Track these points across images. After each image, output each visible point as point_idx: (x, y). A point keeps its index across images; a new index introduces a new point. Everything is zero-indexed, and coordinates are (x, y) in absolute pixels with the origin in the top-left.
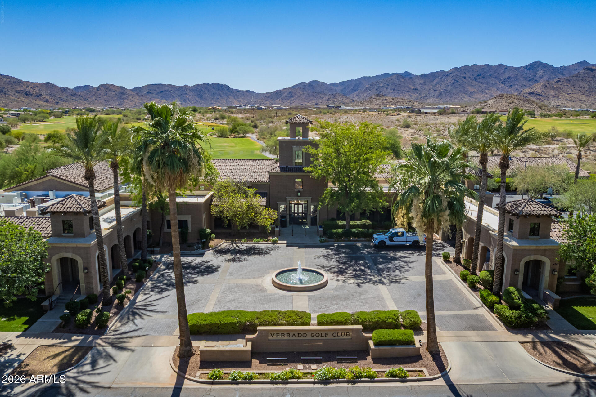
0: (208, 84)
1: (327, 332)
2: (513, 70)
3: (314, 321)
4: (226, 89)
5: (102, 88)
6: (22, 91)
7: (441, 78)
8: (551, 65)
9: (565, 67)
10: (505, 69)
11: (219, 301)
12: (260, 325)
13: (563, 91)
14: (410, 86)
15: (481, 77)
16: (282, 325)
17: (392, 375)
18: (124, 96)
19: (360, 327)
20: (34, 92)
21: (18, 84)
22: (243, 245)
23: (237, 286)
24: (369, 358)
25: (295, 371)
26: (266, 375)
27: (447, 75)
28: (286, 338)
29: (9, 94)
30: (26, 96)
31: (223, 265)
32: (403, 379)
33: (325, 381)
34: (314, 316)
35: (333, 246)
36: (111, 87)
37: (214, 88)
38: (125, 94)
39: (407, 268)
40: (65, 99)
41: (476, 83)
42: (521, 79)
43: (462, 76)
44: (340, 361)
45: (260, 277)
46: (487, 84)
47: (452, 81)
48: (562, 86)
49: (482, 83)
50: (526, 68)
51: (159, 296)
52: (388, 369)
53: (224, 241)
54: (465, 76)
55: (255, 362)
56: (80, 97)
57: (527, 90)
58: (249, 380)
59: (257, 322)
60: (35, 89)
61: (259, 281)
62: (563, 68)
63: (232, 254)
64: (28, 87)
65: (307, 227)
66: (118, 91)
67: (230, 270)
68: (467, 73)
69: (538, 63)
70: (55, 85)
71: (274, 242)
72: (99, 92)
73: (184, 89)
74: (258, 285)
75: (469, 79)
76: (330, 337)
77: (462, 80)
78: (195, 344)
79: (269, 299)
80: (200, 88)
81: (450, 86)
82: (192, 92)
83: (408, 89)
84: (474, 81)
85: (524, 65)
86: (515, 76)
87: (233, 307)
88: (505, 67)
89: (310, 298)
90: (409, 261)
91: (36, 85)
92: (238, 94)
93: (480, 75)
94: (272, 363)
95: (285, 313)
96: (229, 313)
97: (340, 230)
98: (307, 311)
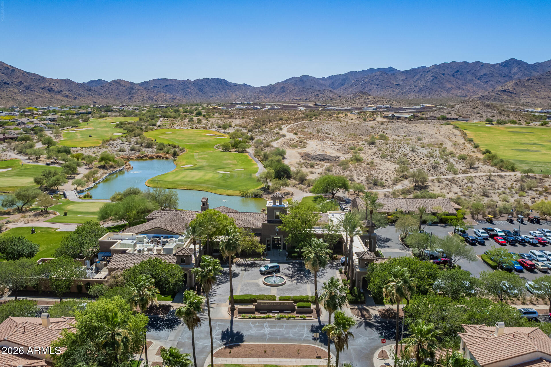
0: (208, 79)
1: (281, 303)
2: (490, 67)
3: (277, 299)
4: (224, 83)
5: (114, 84)
6: (46, 87)
7: (422, 75)
8: (526, 62)
9: (539, 64)
10: (482, 66)
11: (241, 290)
12: (258, 300)
13: (534, 89)
14: (393, 82)
15: (459, 73)
16: (266, 300)
17: (301, 317)
18: (134, 91)
19: (293, 301)
20: (55, 89)
21: (42, 81)
22: (249, 261)
23: (248, 283)
24: (295, 312)
25: (269, 315)
26: (260, 317)
27: (427, 72)
28: (267, 305)
29: (35, 91)
30: (49, 92)
31: (241, 272)
32: (304, 319)
33: (279, 319)
34: (278, 297)
35: (292, 262)
36: (122, 83)
37: (213, 82)
38: (134, 89)
39: (323, 275)
40: (82, 94)
41: (454, 79)
42: (496, 75)
43: (441, 72)
44: (285, 313)
45: (257, 279)
46: (464, 80)
47: (432, 78)
48: (532, 84)
49: (459, 79)
50: (502, 65)
51: (217, 287)
52: (300, 316)
53: (240, 259)
54: (444, 73)
55: (256, 312)
56: (95, 92)
57: (500, 88)
58: (254, 318)
59: (257, 299)
60: (56, 85)
61: (257, 281)
62: (536, 64)
63: (244, 267)
64: (50, 83)
65: (281, 250)
66: (128, 86)
67: (244, 276)
68: (446, 70)
69: (513, 60)
70: (73, 81)
71: (264, 260)
72: (111, 87)
73: (186, 83)
74: (257, 283)
75: (448, 76)
76: (282, 305)
77: (441, 77)
78: (236, 306)
79: (261, 289)
80: (200, 82)
81: (429, 82)
82: (194, 86)
83: (390, 85)
84: (452, 78)
85: (500, 62)
86: (491, 72)
87: (247, 293)
88: (482, 64)
89: (278, 289)
90: (325, 272)
91: (57, 81)
92: (235, 88)
93: (458, 71)
94: (262, 313)
95: (267, 296)
96: (246, 295)
97: (296, 254)
98: (276, 295)
